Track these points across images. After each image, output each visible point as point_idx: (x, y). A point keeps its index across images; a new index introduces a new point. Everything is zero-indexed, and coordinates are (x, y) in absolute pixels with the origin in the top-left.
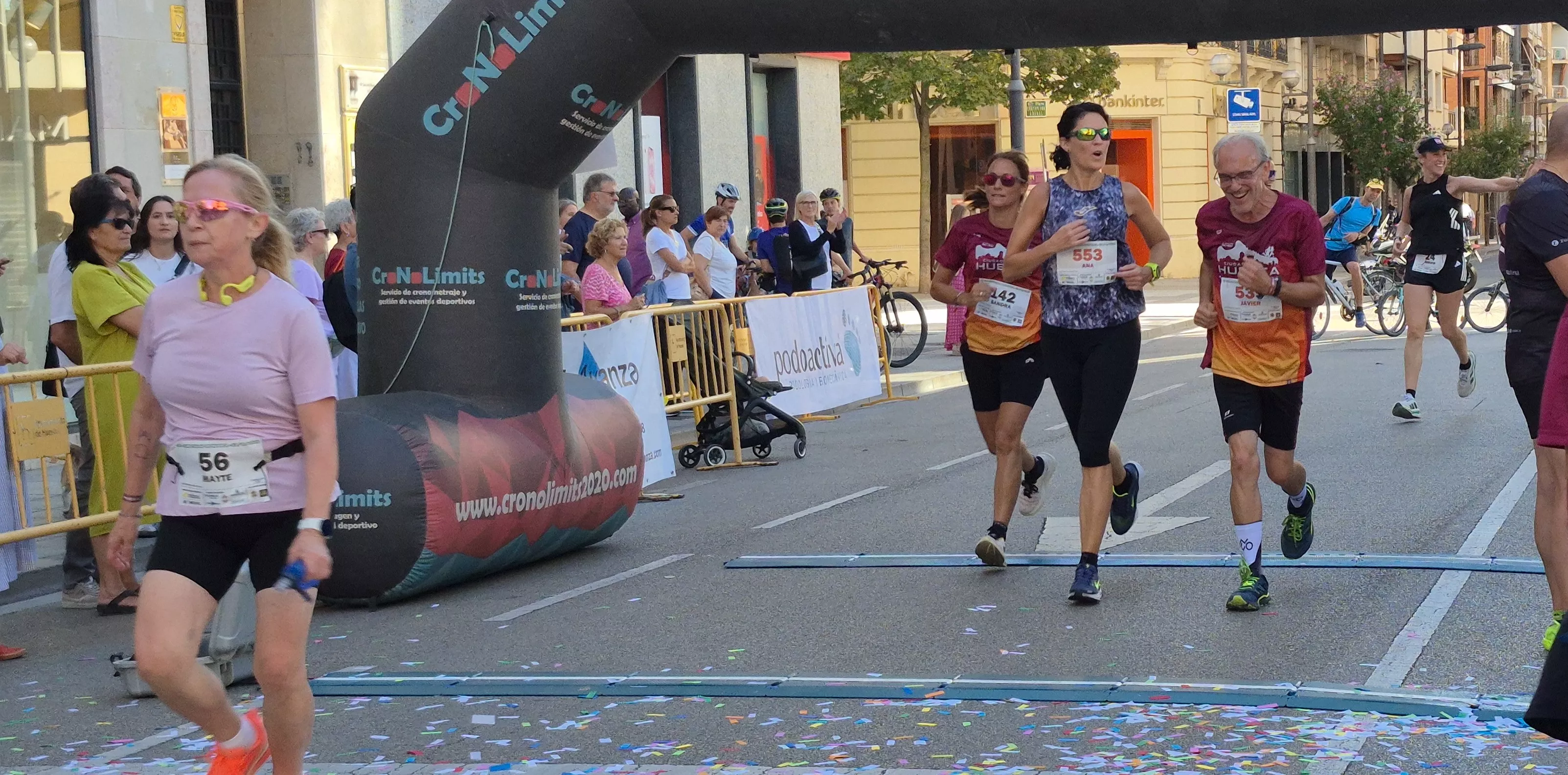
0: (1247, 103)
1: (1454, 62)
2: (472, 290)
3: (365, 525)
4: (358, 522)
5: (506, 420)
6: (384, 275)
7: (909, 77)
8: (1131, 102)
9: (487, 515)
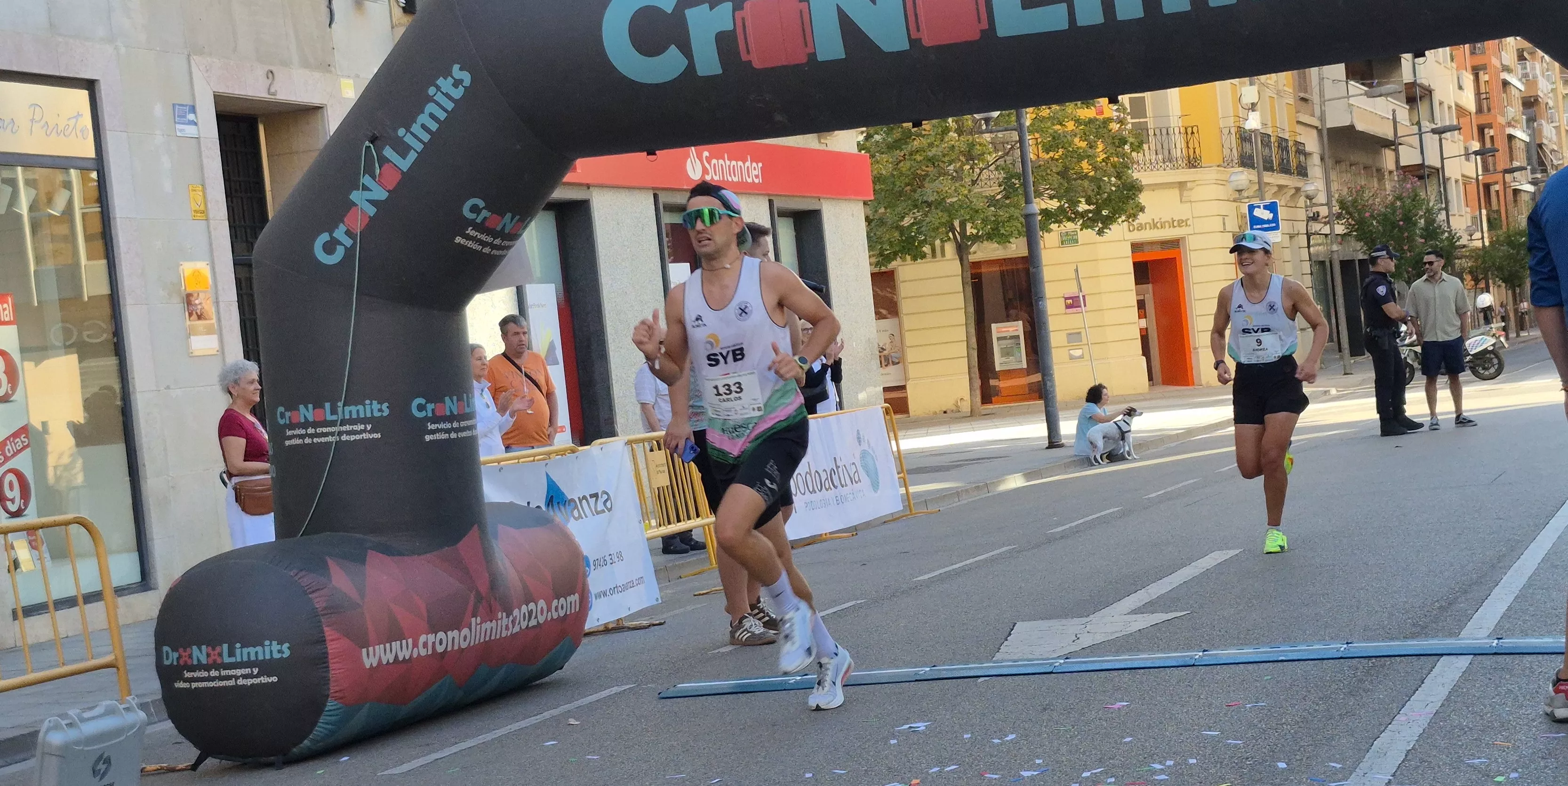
0: (1267, 215)
1: (1472, 168)
2: (376, 423)
3: (264, 680)
4: (257, 676)
5: (422, 557)
6: (288, 414)
7: (947, 216)
8: (1159, 225)
9: (401, 659)
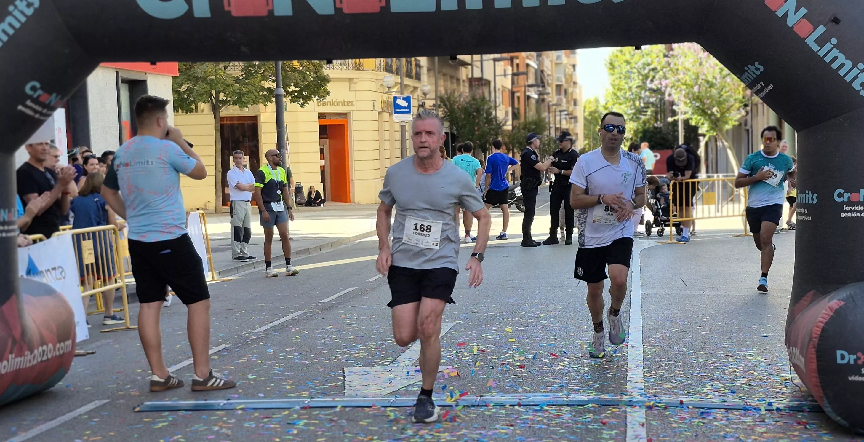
0: (404, 104)
7: (208, 87)
8: (335, 103)
